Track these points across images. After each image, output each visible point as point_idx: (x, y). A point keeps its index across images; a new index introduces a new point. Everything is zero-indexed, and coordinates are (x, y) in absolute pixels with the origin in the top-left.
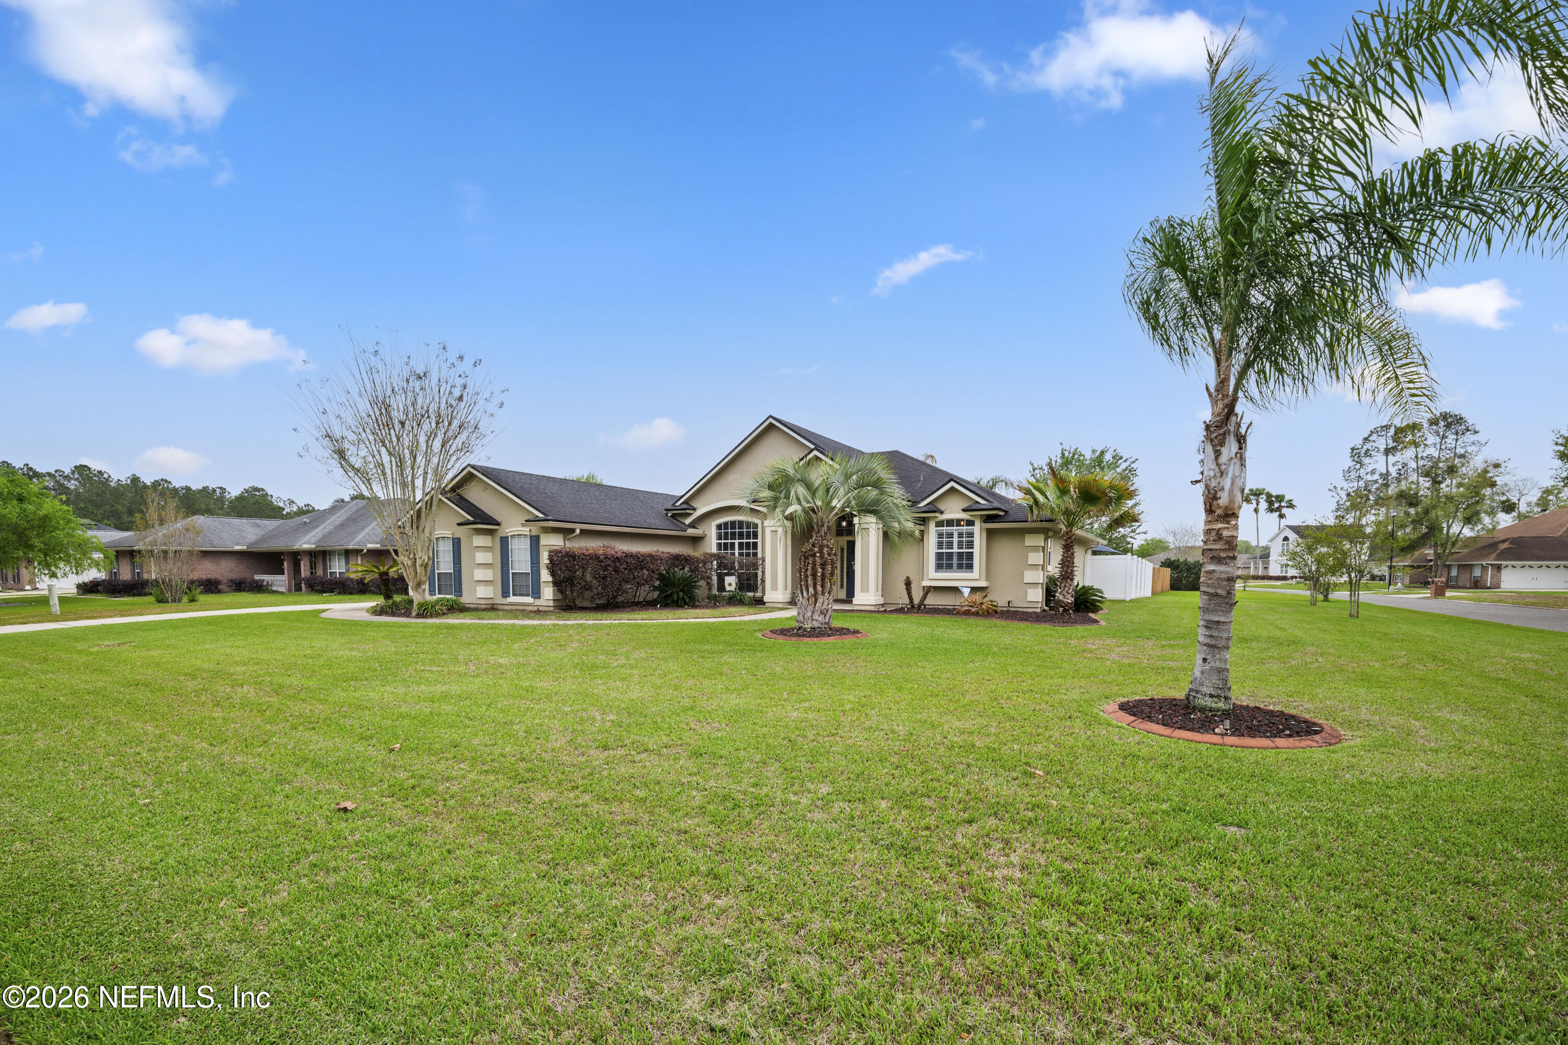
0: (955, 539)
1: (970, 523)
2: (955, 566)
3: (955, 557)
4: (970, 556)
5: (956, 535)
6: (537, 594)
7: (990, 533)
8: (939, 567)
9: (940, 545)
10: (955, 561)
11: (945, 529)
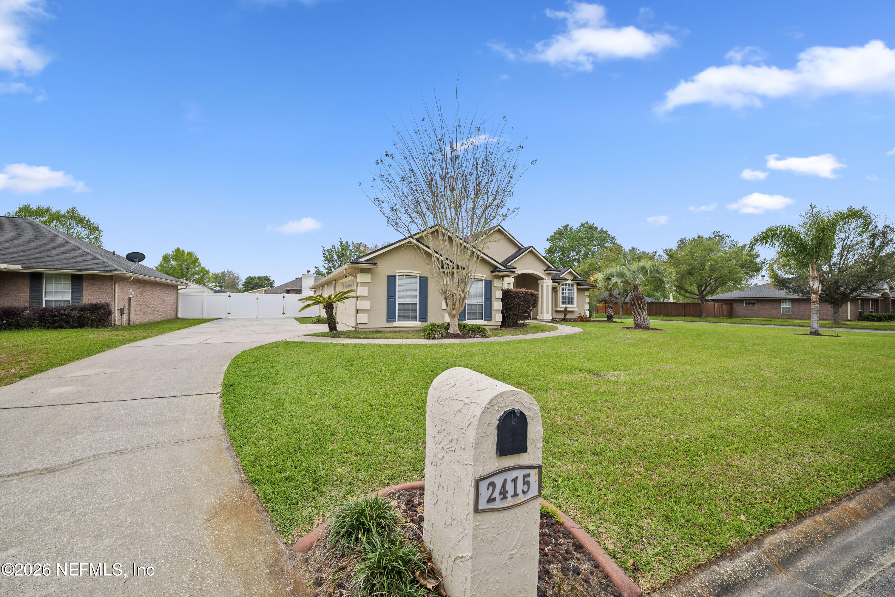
0: (567, 291)
1: (572, 285)
2: (567, 302)
3: (567, 299)
4: (572, 298)
5: (567, 290)
6: (489, 317)
7: (579, 290)
8: (563, 303)
9: (563, 293)
10: (567, 301)
11: (564, 287)
